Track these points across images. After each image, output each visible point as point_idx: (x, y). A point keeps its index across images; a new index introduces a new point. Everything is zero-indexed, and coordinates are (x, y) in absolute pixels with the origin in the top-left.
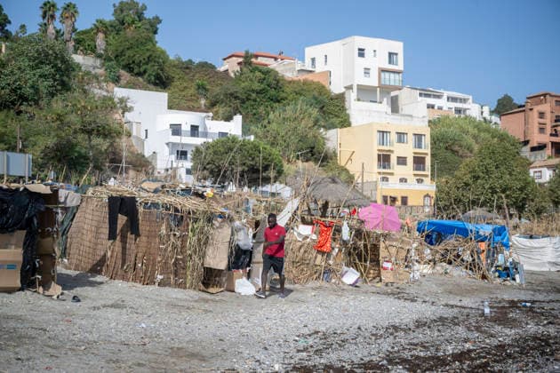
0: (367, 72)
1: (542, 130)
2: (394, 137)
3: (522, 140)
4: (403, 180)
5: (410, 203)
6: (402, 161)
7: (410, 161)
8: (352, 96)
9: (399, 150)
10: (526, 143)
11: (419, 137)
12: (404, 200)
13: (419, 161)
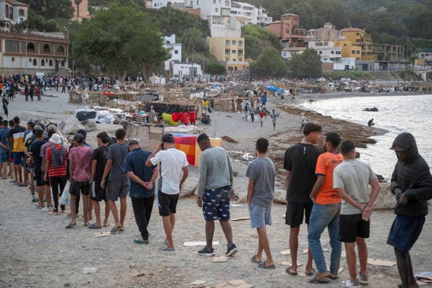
0: (217, 10)
1: (288, 32)
2: (231, 42)
3: (279, 36)
4: (234, 60)
5: (238, 69)
6: (234, 51)
7: (237, 52)
8: (211, 21)
9: (233, 47)
10: (281, 38)
11: (240, 42)
12: (236, 68)
13: (240, 51)
